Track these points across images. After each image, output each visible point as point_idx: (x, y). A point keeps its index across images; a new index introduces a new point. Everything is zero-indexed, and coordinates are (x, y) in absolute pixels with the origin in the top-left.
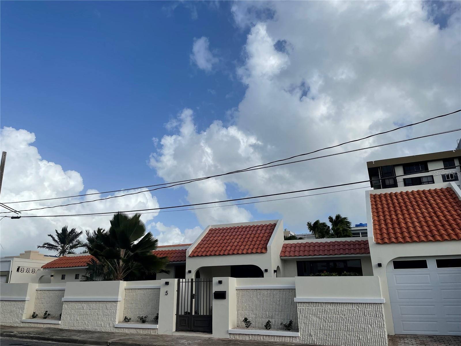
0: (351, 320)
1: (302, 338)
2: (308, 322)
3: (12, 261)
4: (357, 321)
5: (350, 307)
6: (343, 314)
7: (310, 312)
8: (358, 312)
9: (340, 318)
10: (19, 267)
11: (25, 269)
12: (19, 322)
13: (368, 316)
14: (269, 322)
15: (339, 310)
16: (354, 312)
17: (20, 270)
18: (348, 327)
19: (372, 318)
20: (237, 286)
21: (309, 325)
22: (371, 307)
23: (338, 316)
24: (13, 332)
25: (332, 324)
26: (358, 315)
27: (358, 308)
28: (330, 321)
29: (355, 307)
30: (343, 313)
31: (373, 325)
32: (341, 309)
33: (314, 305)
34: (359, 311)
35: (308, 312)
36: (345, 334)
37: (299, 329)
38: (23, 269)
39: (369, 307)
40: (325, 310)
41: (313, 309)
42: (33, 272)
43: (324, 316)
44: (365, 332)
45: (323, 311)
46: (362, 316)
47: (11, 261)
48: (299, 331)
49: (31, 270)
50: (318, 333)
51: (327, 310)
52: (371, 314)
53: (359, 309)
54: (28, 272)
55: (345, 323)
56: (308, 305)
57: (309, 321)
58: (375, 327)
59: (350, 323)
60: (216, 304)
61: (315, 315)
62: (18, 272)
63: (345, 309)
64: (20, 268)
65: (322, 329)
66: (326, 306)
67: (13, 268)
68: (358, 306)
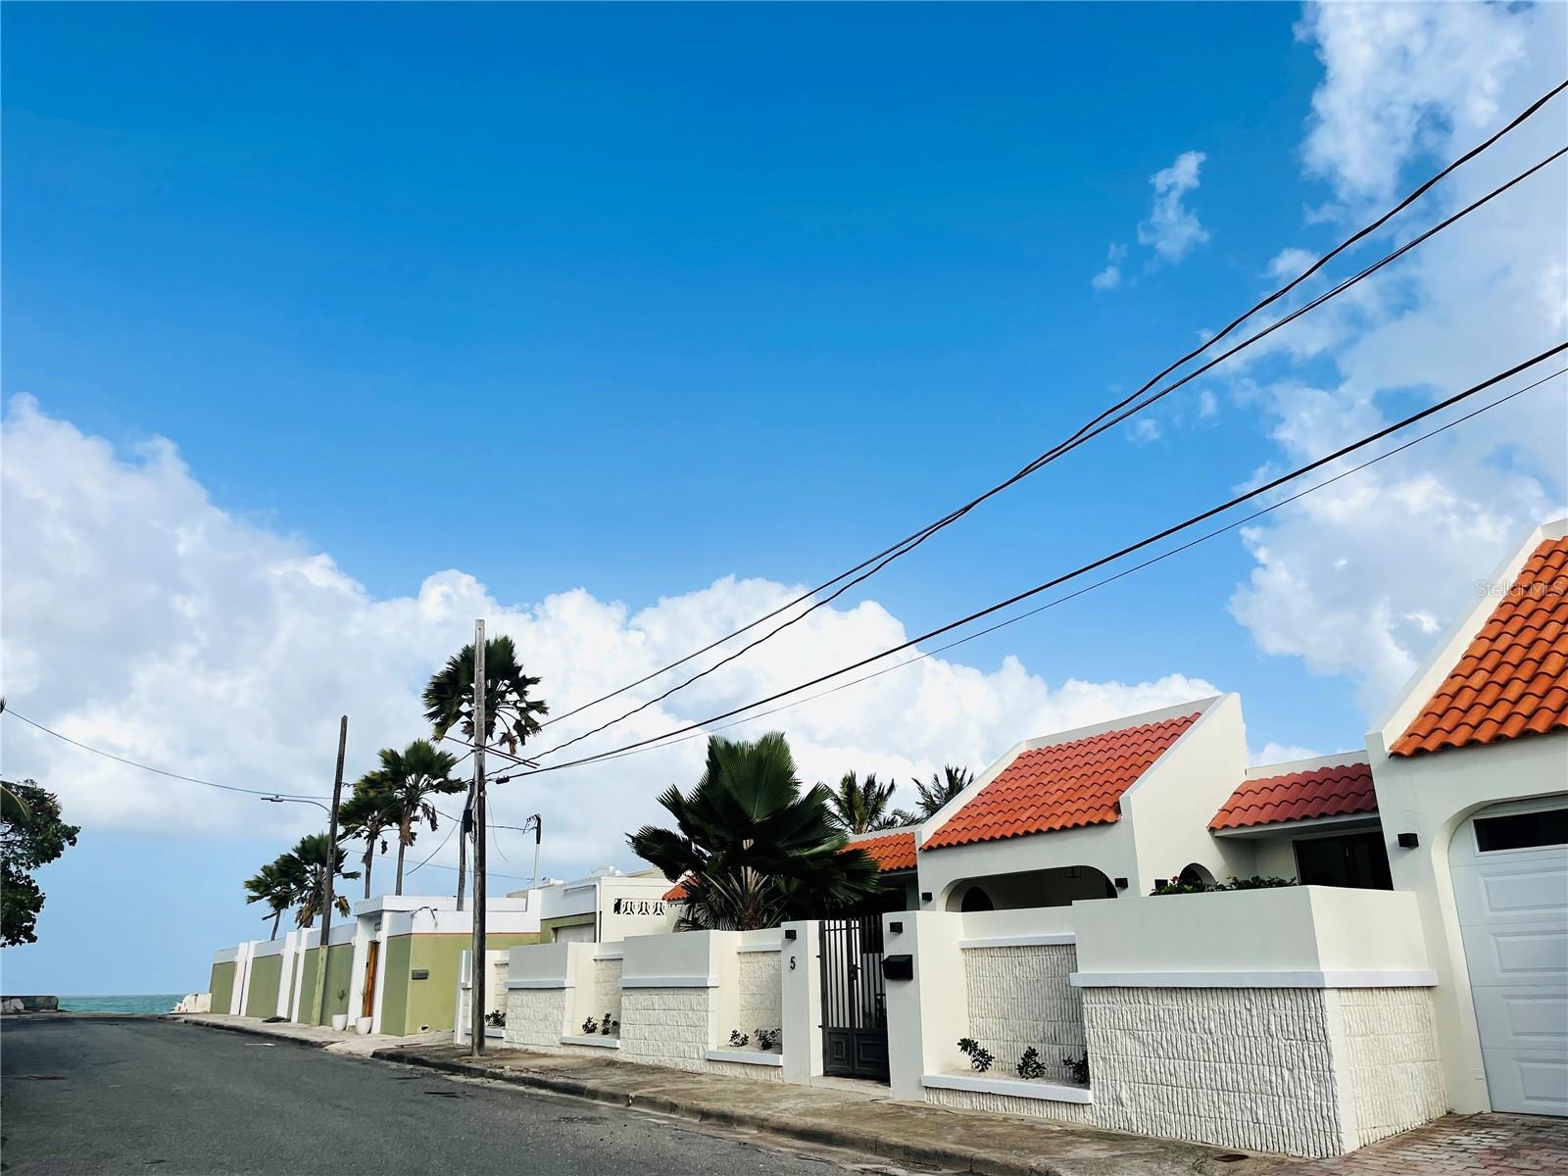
0: (1231, 1048)
1: (1098, 1108)
2: (1112, 1057)
3: (598, 887)
4: (1248, 1053)
5: (1227, 1003)
6: (1207, 1031)
7: (1116, 1021)
8: (1249, 1021)
9: (1199, 1042)
10: (620, 900)
11: (637, 904)
12: (558, 1044)
13: (1280, 1035)
14: (1031, 1053)
15: (1196, 1014)
16: (1239, 1023)
17: (622, 909)
18: (1224, 1074)
19: (1294, 1043)
20: (965, 939)
21: (1117, 1065)
22: (1288, 1002)
23: (1194, 1037)
24: (503, 1068)
25: (1176, 1064)
26: (1251, 1034)
27: (1248, 1007)
28: (1171, 1055)
29: (1240, 1004)
30: (1206, 1026)
31: (1296, 1071)
32: (1200, 1009)
33: (1127, 998)
34: (1252, 1016)
35: (1112, 1021)
36: (1216, 1099)
37: (1092, 1080)
38: (629, 904)
39: (1282, 1004)
40: (1156, 1013)
41: (1124, 1012)
42: (659, 912)
43: (1154, 1034)
44: (1273, 1095)
45: (1152, 1017)
46: (1262, 1034)
47: (595, 886)
48: (1091, 1086)
49: (651, 907)
50: (1141, 1093)
51: (1161, 1013)
52: (1291, 1029)
53: (1254, 1012)
54: (644, 911)
55: (1215, 1061)
56: (1110, 999)
57: (1115, 1052)
58: (1303, 1078)
59: (1227, 1060)
60: (894, 993)
61: (1130, 1032)
62: (619, 913)
63: (1211, 1012)
64: (623, 903)
65: (1149, 1081)
66: (1160, 1001)
67: (605, 906)
68: (1250, 1000)
